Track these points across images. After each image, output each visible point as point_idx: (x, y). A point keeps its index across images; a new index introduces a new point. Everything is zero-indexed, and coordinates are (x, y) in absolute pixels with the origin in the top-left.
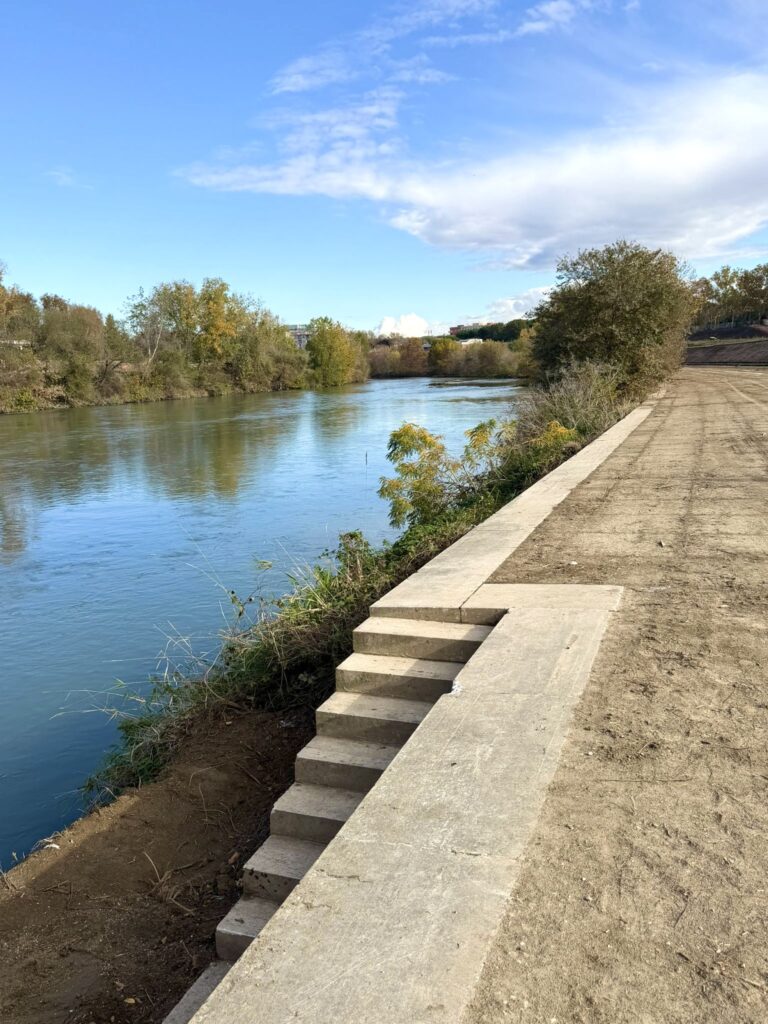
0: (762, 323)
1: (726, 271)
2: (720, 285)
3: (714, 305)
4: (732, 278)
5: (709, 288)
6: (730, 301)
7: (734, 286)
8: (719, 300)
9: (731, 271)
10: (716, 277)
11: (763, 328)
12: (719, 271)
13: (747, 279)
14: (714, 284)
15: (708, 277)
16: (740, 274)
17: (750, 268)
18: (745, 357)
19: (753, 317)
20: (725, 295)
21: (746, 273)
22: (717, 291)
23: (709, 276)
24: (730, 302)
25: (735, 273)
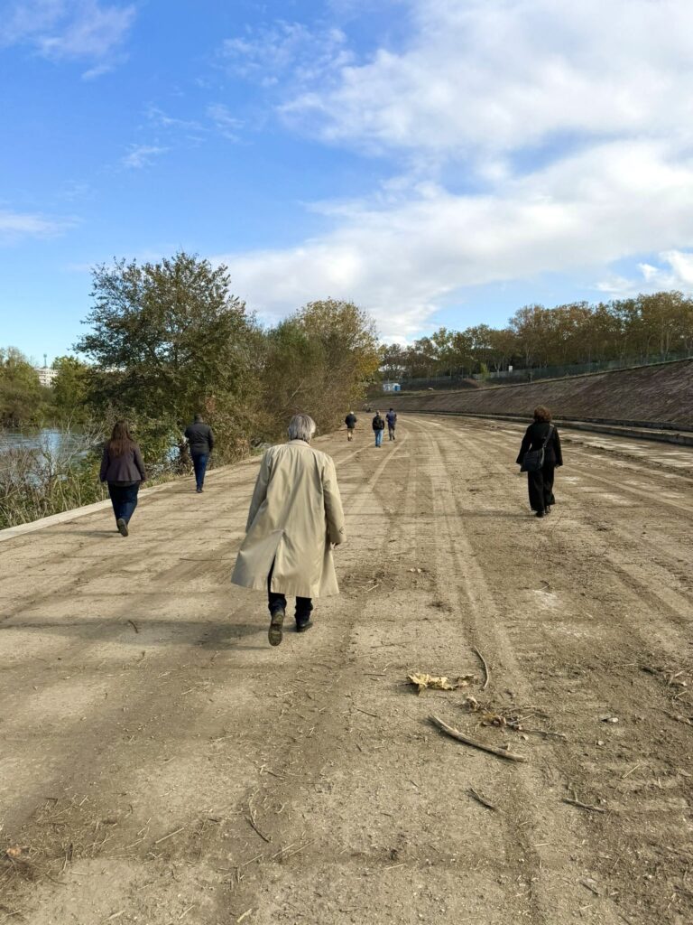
0: (472, 378)
1: (443, 332)
2: (438, 343)
3: (435, 361)
4: (448, 338)
5: (430, 346)
6: (448, 357)
7: (450, 344)
8: (438, 357)
9: (447, 332)
10: (435, 337)
11: (472, 381)
12: (438, 332)
13: (460, 340)
14: (433, 342)
15: (429, 337)
16: (454, 336)
17: (462, 330)
18: (447, 406)
19: (464, 372)
20: (443, 351)
21: (458, 334)
22: (436, 350)
23: (429, 335)
24: (447, 359)
25: (451, 334)
